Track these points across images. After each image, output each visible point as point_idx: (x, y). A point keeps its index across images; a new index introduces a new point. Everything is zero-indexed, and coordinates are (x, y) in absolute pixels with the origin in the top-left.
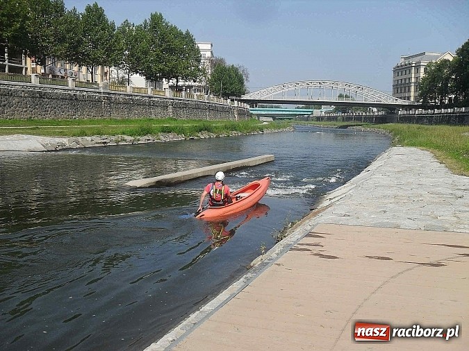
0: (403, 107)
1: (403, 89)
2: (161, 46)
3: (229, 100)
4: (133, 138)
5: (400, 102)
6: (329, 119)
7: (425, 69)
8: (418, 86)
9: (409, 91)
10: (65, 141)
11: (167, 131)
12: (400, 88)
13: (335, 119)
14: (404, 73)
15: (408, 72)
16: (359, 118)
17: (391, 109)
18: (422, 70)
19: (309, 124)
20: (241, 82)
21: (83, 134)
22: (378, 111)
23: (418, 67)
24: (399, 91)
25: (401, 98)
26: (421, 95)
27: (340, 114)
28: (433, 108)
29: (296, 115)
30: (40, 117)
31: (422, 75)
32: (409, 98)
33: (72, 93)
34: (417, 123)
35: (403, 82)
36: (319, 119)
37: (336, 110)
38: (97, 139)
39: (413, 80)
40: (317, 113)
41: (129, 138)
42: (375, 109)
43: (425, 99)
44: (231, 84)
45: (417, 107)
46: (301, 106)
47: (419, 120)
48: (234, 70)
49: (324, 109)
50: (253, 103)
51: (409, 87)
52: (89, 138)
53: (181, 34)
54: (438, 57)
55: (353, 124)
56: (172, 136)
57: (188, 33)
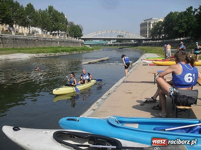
0: (144, 40)
1: (144, 33)
2: (53, 19)
3: (78, 39)
4: (54, 54)
5: (143, 38)
6: (115, 45)
7: (153, 25)
8: (150, 31)
9: (147, 33)
10: (34, 55)
11: (63, 51)
12: (143, 32)
13: (117, 45)
14: (144, 26)
15: (146, 26)
16: (126, 45)
17: (140, 41)
18: (151, 25)
19: (106, 48)
20: (81, 31)
21: (38, 53)
22: (134, 42)
23: (150, 24)
24: (143, 34)
25: (143, 36)
26: (151, 35)
27: (119, 43)
28: (156, 40)
29: (100, 44)
30: (16, 47)
31: (152, 27)
32: (146, 36)
33: (26, 38)
34: (150, 46)
35: (144, 30)
36: (110, 45)
37: (117, 42)
38: (44, 54)
39: (148, 29)
40: (109, 43)
41: (53, 54)
42: (133, 41)
43: (153, 37)
44: (77, 32)
45: (150, 40)
46: (102, 40)
47: (151, 45)
48: (78, 26)
49: (112, 41)
50: (85, 39)
51: (147, 32)
52: (41, 54)
53: (60, 13)
54: (157, 20)
55: (125, 47)
56: (65, 53)
57: (62, 13)
